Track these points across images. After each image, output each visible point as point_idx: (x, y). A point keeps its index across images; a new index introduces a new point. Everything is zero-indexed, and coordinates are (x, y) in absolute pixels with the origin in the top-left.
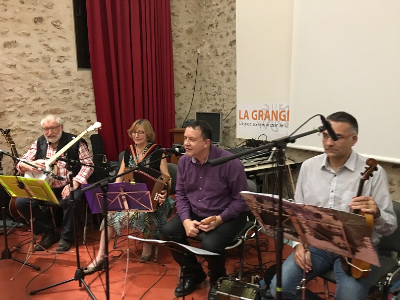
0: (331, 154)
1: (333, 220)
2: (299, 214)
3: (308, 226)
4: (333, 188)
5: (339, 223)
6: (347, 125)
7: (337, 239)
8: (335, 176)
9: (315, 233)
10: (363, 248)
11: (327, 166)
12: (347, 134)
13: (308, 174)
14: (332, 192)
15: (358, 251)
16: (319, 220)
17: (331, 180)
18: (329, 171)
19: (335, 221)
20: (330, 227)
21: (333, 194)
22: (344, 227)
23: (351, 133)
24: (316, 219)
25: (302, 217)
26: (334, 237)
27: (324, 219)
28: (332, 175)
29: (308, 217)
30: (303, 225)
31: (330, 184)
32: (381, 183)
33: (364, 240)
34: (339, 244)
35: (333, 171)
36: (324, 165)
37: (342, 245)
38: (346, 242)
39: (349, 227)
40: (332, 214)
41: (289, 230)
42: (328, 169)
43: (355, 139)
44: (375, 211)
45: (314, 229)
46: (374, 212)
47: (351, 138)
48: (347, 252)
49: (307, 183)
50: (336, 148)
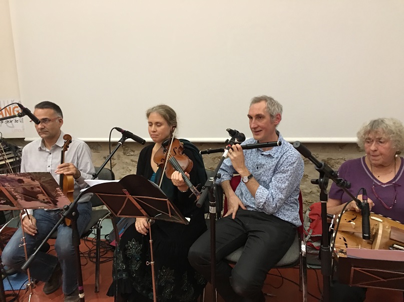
0: (44, 136)
1: (31, 181)
2: (6, 184)
3: (17, 192)
4: (49, 164)
5: (37, 183)
6: (52, 111)
7: (41, 197)
8: (50, 154)
9: (25, 197)
10: (59, 197)
11: (43, 147)
12: (53, 118)
13: (29, 156)
14: (49, 167)
15: (58, 201)
16: (22, 184)
17: (47, 158)
18: (45, 151)
19: (33, 182)
20: (32, 188)
21: (50, 168)
22: (41, 185)
23: (57, 117)
24: (20, 184)
25: (9, 186)
26: (39, 195)
27: (25, 182)
28: (48, 153)
29: (14, 185)
30: (13, 192)
31: (46, 161)
32: (84, 153)
33: (57, 191)
34: (44, 200)
35: (48, 150)
36: (40, 146)
37: (46, 201)
38: (47, 197)
39: (43, 184)
40: (29, 177)
41: (5, 201)
42: (44, 149)
43: (61, 121)
44: (75, 172)
45: (22, 194)
46: (73, 173)
47: (57, 121)
48: (51, 205)
49: (29, 164)
50: (47, 130)
